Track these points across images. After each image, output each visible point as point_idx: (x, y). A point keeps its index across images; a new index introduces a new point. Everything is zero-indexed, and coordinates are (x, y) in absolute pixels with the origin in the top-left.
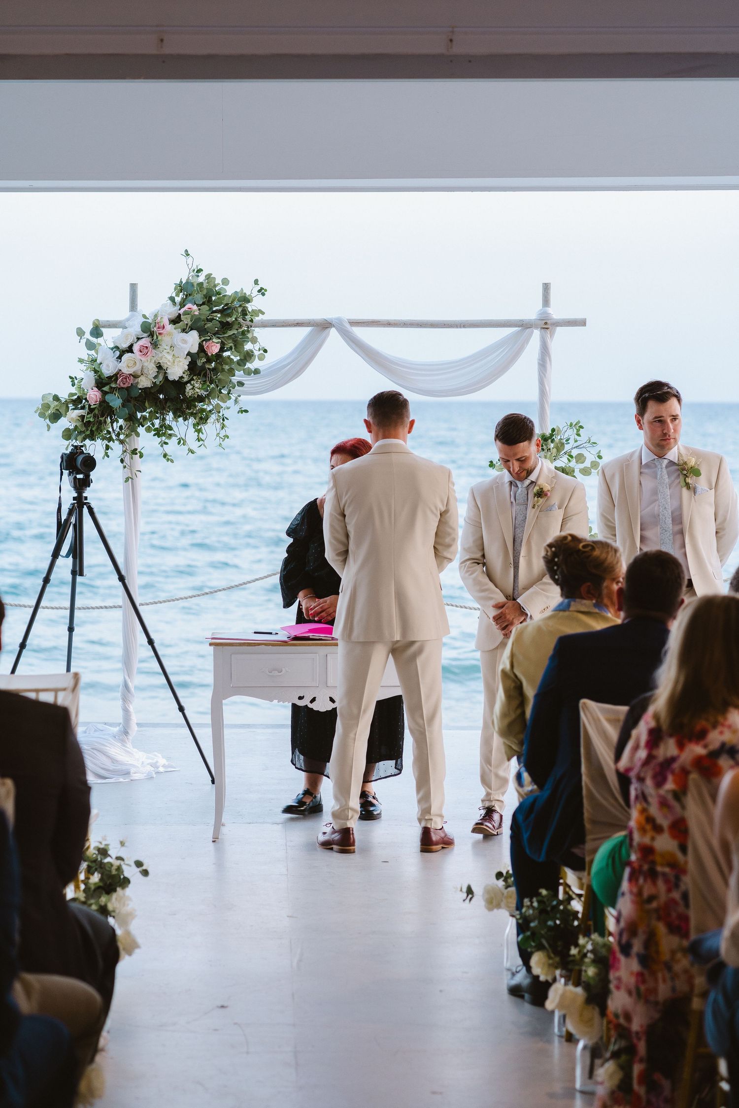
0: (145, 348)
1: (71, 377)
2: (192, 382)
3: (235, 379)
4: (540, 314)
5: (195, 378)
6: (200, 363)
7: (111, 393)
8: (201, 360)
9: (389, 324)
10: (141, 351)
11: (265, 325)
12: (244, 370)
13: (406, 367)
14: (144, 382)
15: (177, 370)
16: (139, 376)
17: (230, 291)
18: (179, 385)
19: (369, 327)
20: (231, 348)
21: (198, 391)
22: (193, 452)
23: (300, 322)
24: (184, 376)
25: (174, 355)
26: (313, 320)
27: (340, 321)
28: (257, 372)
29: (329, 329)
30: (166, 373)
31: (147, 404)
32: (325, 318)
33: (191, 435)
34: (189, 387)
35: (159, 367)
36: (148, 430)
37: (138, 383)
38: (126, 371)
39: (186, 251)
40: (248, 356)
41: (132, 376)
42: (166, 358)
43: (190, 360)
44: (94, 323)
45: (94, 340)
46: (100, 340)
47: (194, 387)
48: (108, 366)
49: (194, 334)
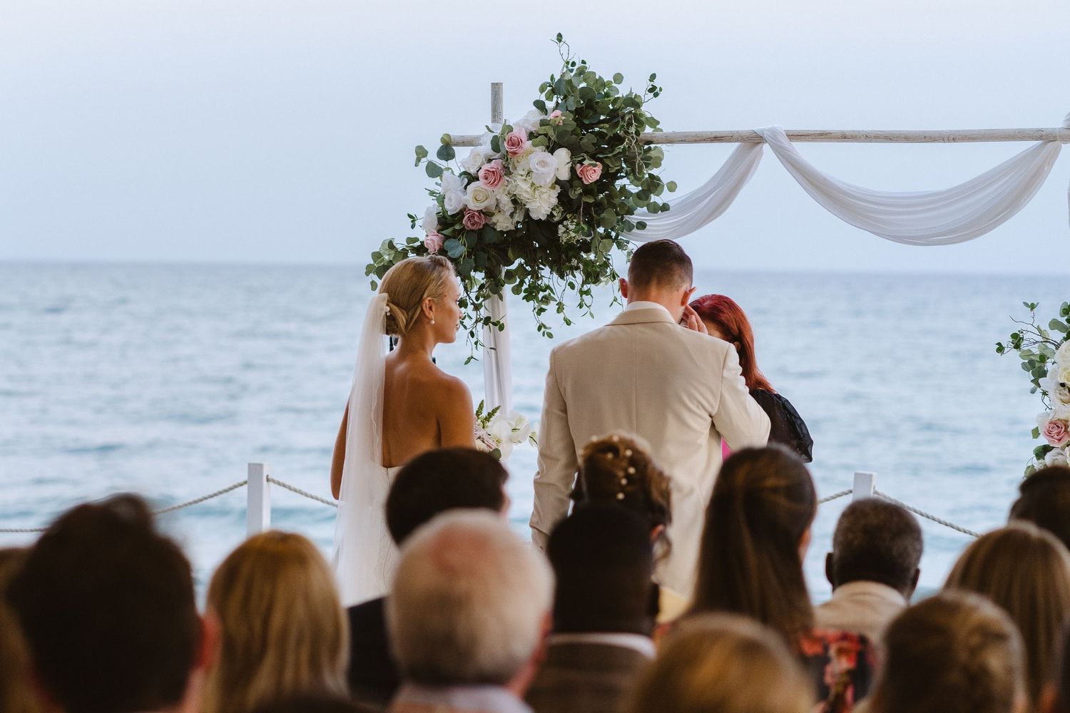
0: (491, 174)
1: (410, 216)
2: (565, 223)
3: (634, 219)
4: (1068, 120)
5: (568, 216)
6: (574, 194)
7: (454, 238)
8: (576, 190)
9: (844, 137)
10: (486, 179)
11: (670, 140)
12: (648, 206)
13: (865, 201)
14: (503, 223)
15: (543, 205)
16: (492, 215)
17: (623, 91)
18: (548, 226)
19: (816, 141)
20: (627, 175)
21: (573, 235)
22: (568, 323)
23: (718, 135)
24: (555, 213)
25: (533, 184)
26: (738, 132)
27: (774, 132)
28: (665, 208)
29: (761, 145)
30: (528, 210)
31: (510, 254)
32: (754, 129)
33: (571, 298)
34: (561, 229)
35: (515, 201)
36: (516, 291)
37: (495, 224)
38: (473, 206)
39: (560, 36)
40: (653, 185)
41: (484, 213)
42: (522, 188)
43: (559, 190)
44: (443, 140)
45: (442, 164)
46: (451, 163)
47: (567, 229)
48: (450, 199)
49: (563, 154)
